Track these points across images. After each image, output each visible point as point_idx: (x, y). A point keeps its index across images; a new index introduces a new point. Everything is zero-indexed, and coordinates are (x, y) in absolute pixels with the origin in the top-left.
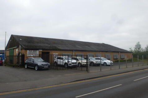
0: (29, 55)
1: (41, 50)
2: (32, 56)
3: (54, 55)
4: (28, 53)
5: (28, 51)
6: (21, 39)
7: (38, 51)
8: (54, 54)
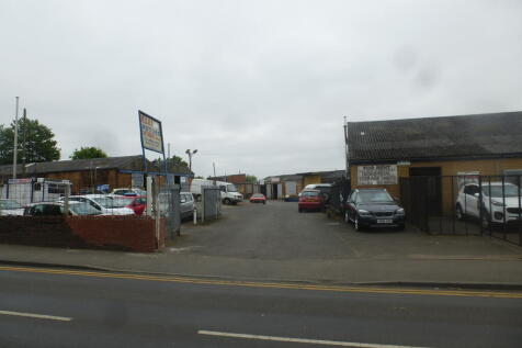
0: (366, 182)
1: (408, 164)
2: (375, 183)
3: (460, 176)
4: (360, 175)
5: (360, 168)
6: (363, 134)
7: (393, 167)
8: (459, 173)
